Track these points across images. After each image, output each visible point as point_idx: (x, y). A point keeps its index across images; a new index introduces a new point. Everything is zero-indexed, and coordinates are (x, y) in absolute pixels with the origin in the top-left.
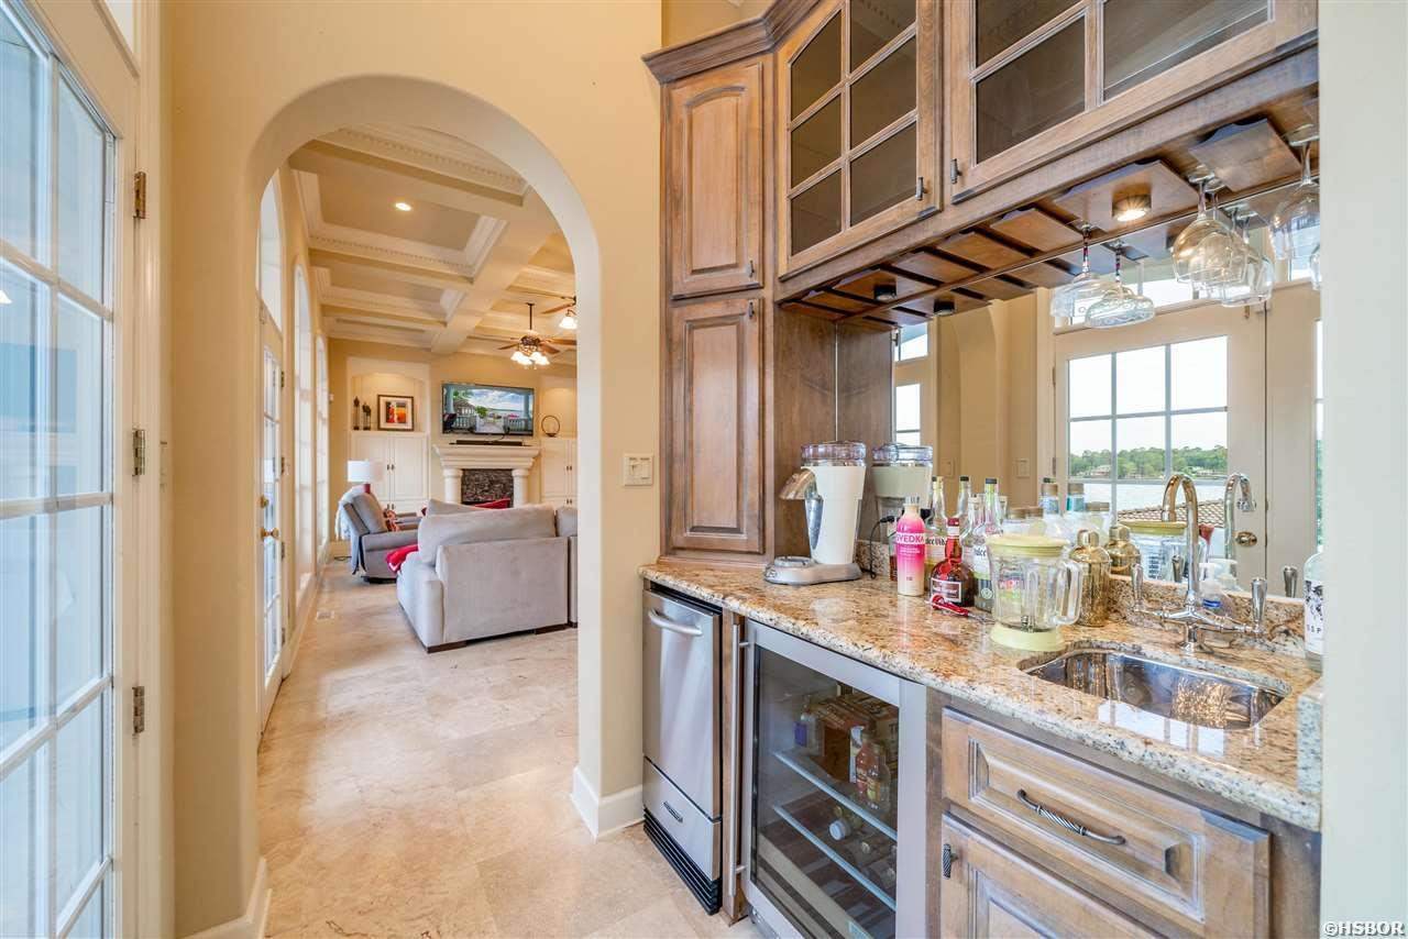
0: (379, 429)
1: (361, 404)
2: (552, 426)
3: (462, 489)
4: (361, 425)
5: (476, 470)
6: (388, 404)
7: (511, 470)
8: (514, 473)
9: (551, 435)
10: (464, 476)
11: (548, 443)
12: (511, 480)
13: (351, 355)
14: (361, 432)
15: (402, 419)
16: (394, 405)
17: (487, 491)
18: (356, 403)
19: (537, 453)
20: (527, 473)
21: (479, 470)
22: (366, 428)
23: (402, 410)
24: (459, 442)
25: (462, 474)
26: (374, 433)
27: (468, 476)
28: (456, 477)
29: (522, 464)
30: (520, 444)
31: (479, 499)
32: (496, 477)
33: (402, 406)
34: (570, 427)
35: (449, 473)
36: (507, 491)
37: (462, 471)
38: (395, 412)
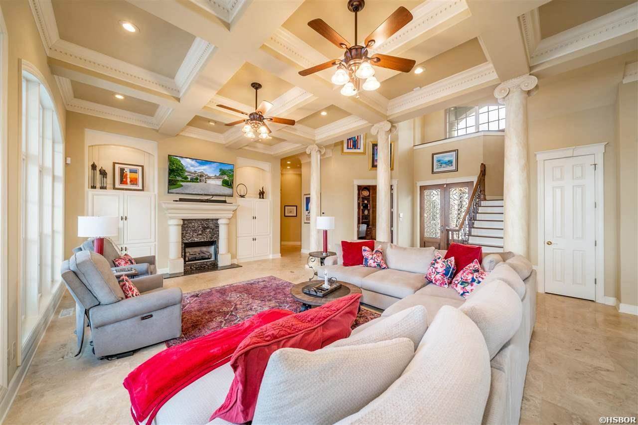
0: (114, 188)
1: (98, 168)
2: (242, 190)
3: (182, 234)
4: (98, 185)
5: (192, 220)
6: (122, 170)
7: (218, 219)
8: (220, 222)
9: (242, 196)
10: (184, 224)
11: (241, 201)
12: (217, 226)
13: (89, 128)
14: (98, 191)
15: (134, 181)
16: (127, 171)
17: (200, 234)
18: (94, 167)
19: (235, 208)
21: (195, 220)
22: (102, 188)
23: (133, 175)
24: (181, 200)
25: (182, 223)
26: (110, 192)
27: (186, 224)
28: (178, 225)
29: (225, 215)
30: (225, 202)
31: (194, 240)
32: (207, 224)
33: (135, 172)
34: (253, 191)
35: (172, 222)
36: (214, 234)
37: (182, 221)
38: (128, 176)
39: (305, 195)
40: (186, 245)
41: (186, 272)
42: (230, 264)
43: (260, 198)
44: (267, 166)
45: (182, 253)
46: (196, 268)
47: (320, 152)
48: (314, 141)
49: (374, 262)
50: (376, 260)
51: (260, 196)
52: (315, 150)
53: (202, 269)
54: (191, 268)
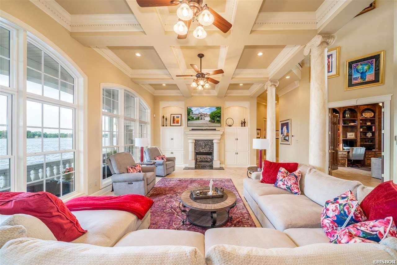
0: (171, 126)
1: (165, 118)
2: (230, 122)
3: (195, 147)
4: (165, 125)
5: (199, 140)
6: (174, 117)
7: (213, 140)
8: (214, 141)
9: (230, 126)
10: (196, 142)
11: (228, 129)
12: (213, 144)
13: (161, 101)
14: (165, 127)
15: (178, 122)
16: (175, 117)
17: (203, 148)
18: (163, 117)
19: (222, 133)
20: (219, 141)
21: (201, 140)
22: (166, 126)
23: (178, 119)
24: (193, 130)
25: (195, 142)
26: (169, 127)
27: (197, 143)
28: (192, 143)
29: (216, 138)
30: (215, 130)
31: (201, 151)
32: (207, 143)
33: (178, 117)
34: (238, 122)
35: (190, 141)
36: (211, 148)
37: (194, 141)
38: (176, 120)
39: (280, 122)
40: (197, 154)
41: (196, 168)
42: (219, 167)
43: (242, 126)
44: (246, 104)
45: (195, 157)
46: (201, 167)
47: (275, 86)
48: (268, 78)
49: (283, 184)
50: (286, 183)
51: (242, 125)
52: (269, 85)
53: (203, 167)
54: (199, 166)
